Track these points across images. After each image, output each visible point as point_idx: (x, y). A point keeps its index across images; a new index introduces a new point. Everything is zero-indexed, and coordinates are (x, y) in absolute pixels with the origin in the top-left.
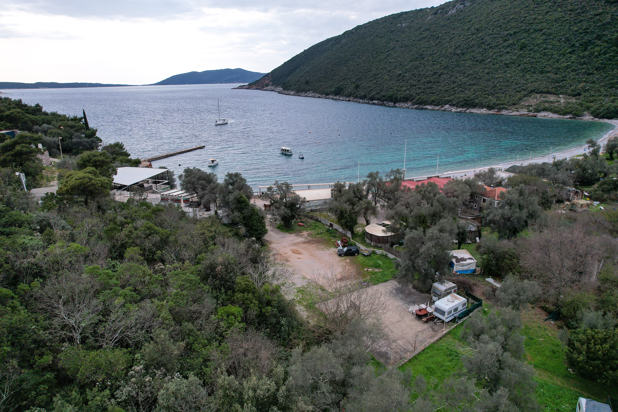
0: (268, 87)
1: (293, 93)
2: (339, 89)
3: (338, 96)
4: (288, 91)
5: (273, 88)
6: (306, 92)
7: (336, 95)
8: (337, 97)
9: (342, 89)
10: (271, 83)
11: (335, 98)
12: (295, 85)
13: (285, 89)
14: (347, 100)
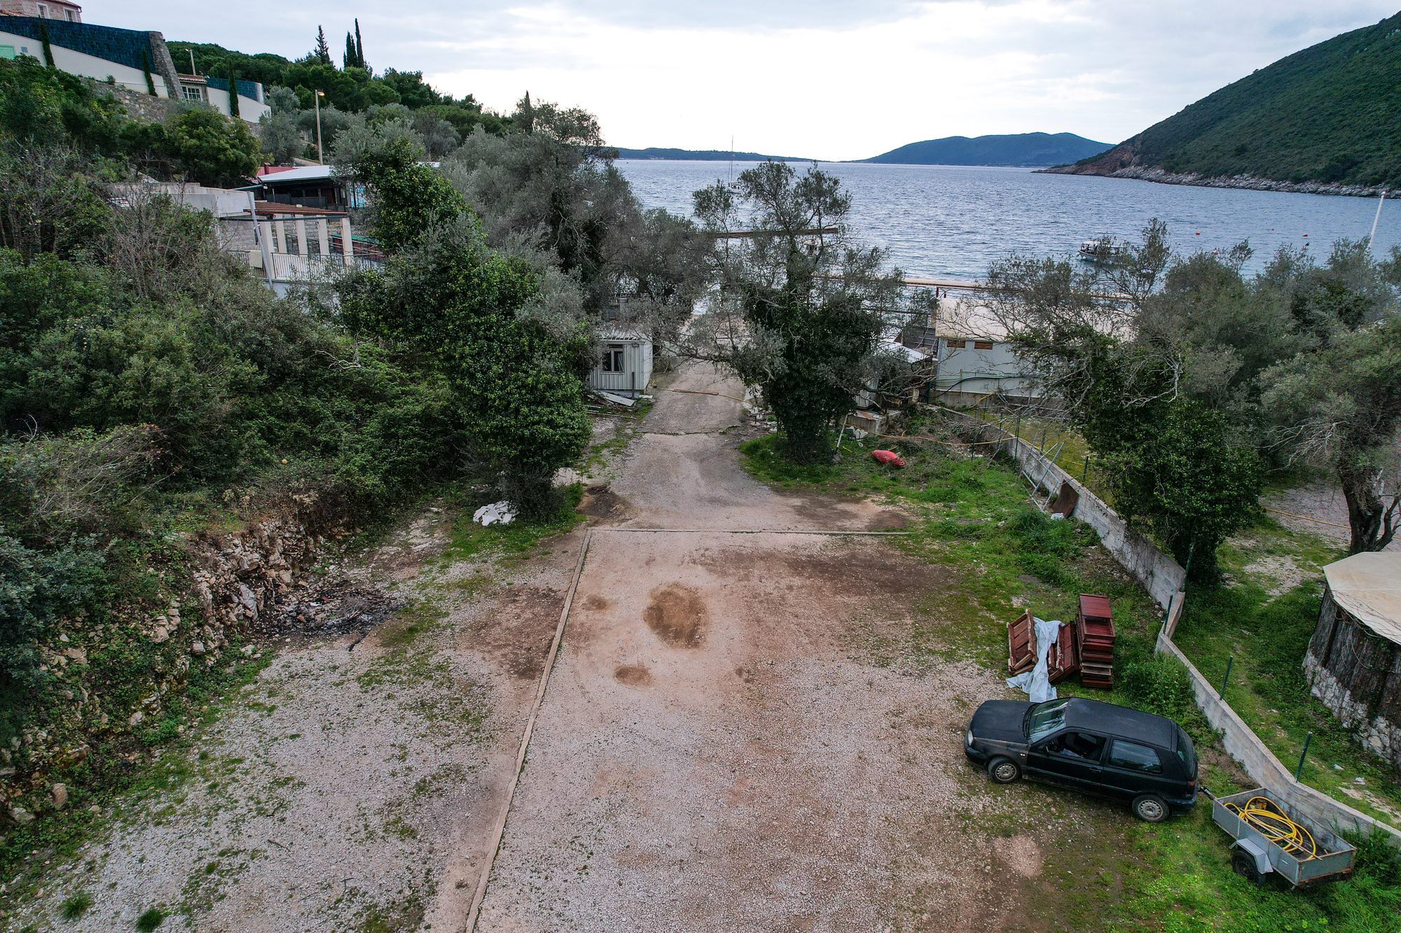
0: (1126, 170)
1: (1190, 178)
2: (1343, 163)
3: (1337, 184)
4: (1177, 173)
5: (1140, 170)
6: (1230, 177)
7: (1328, 182)
8: (1332, 187)
9: (1355, 164)
10: (1136, 159)
11: (1322, 188)
12: (1204, 158)
13: (1169, 170)
14: (1365, 192)
